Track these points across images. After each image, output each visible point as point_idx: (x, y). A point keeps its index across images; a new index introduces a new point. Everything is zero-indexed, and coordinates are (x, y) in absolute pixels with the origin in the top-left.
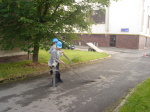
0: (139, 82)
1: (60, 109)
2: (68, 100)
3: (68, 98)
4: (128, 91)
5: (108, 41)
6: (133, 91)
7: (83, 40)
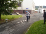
0: (32, 23)
1: (10, 33)
3: (12, 30)
4: (29, 26)
5: (22, 12)
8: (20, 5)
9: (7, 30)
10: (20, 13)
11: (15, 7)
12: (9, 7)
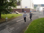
2: (12, 29)
6: (30, 24)
7: (14, 11)
8: (19, 4)
9: (7, 28)
10: (19, 12)
11: (15, 6)
12: (9, 6)
